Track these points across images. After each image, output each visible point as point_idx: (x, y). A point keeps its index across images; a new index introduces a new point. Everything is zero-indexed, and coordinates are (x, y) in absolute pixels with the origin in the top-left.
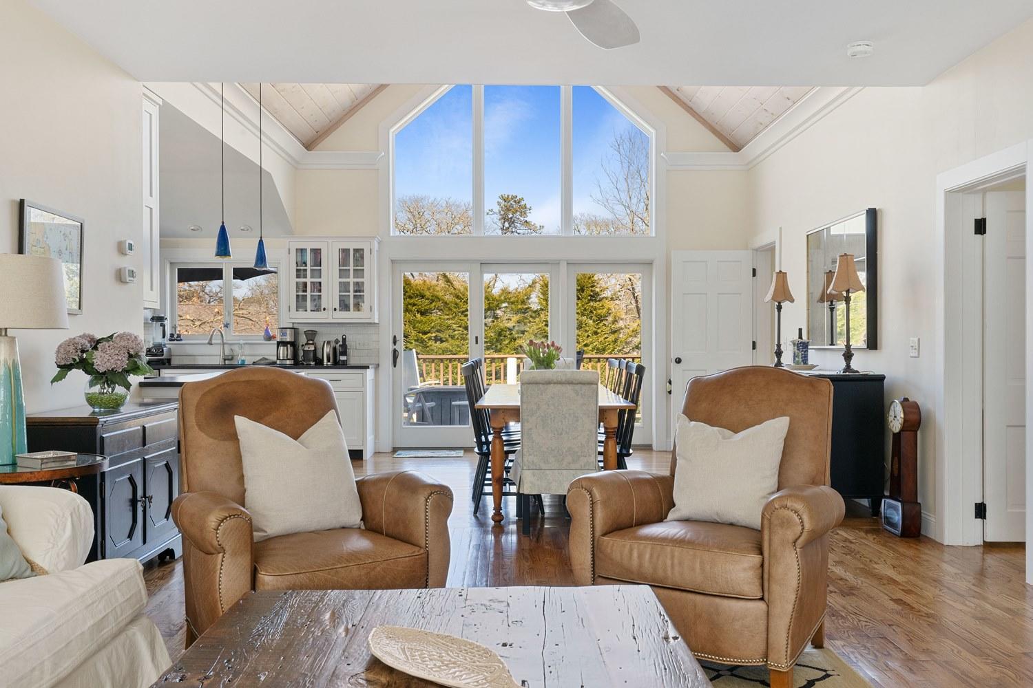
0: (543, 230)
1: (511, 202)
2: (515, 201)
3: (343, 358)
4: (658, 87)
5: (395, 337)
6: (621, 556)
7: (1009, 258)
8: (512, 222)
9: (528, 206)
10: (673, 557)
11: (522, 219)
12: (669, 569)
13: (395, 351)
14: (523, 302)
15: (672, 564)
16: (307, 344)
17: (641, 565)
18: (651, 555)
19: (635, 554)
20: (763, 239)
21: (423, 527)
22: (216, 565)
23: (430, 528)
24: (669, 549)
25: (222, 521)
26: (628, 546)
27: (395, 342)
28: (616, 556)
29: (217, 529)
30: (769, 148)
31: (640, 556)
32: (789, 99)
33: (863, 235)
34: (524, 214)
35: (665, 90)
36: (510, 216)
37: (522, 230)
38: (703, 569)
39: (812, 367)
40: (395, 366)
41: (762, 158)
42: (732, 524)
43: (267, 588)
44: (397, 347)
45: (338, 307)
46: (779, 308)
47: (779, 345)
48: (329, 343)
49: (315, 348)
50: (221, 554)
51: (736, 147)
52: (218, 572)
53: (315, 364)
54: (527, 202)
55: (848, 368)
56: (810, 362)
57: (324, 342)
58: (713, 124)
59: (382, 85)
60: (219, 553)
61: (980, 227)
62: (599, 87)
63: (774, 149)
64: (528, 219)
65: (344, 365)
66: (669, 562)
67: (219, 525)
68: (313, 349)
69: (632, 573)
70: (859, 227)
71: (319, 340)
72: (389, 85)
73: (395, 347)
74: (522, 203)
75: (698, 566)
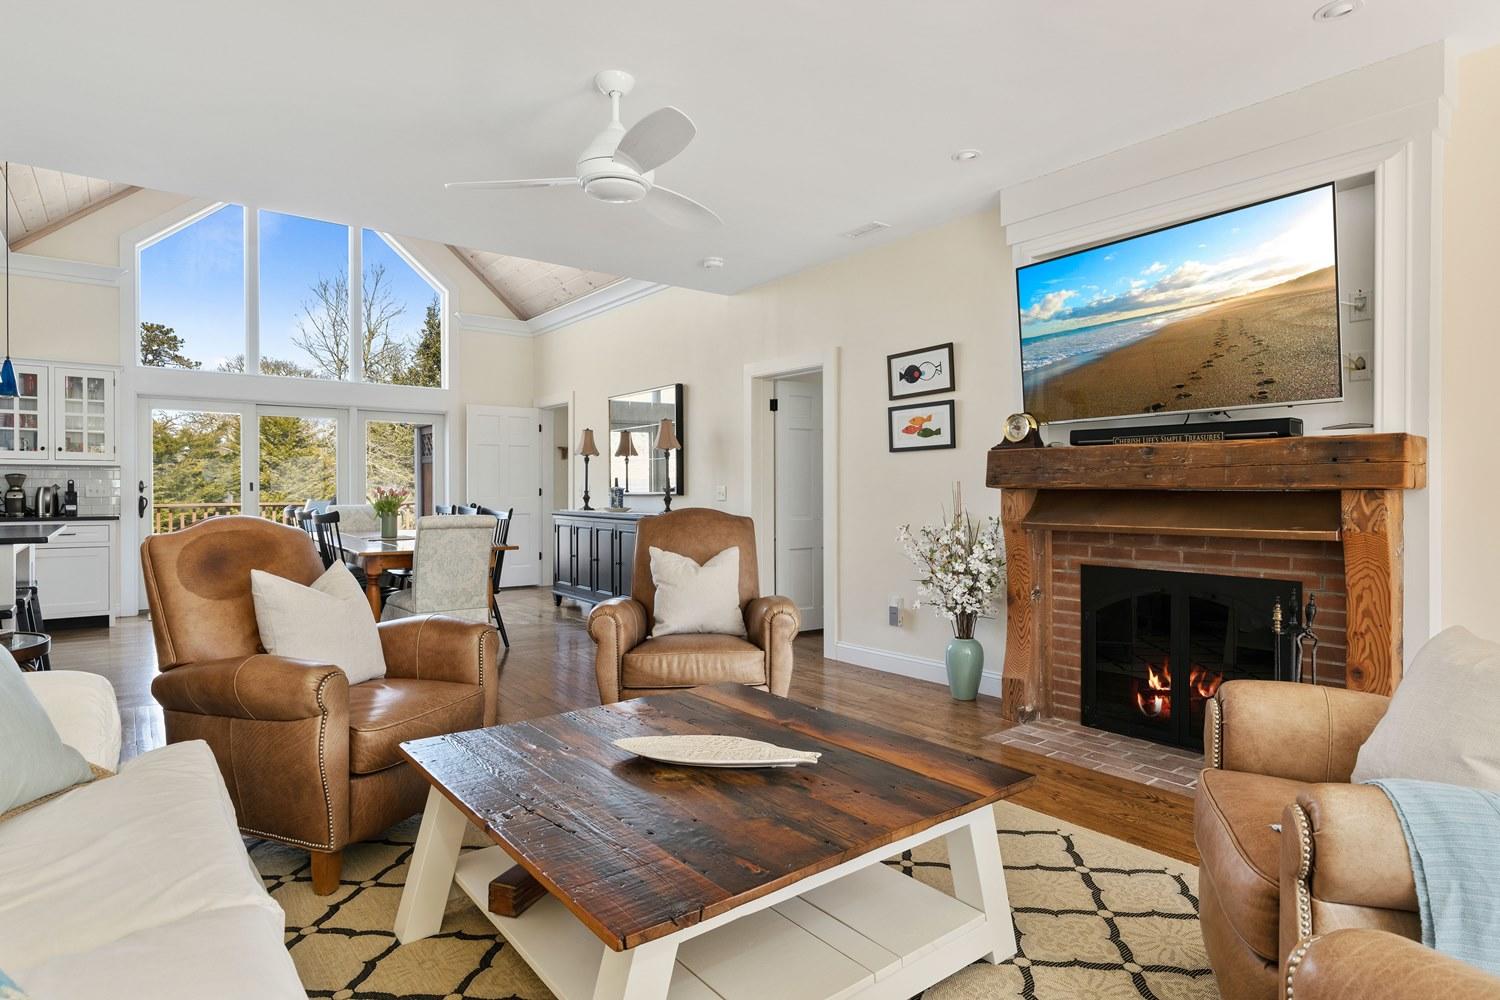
0: (201, 367)
1: (157, 332)
2: (161, 332)
3: (70, 508)
4: (446, 245)
5: (141, 483)
6: (652, 668)
7: (791, 429)
8: (157, 354)
9: (179, 339)
10: (697, 662)
11: (171, 352)
12: (695, 671)
13: (141, 499)
14: (211, 446)
15: (698, 669)
16: (10, 491)
17: (670, 672)
18: (679, 663)
19: (665, 665)
20: (556, 399)
21: (477, 665)
22: (314, 730)
23: (485, 666)
24: (693, 656)
25: (323, 680)
26: (657, 660)
27: (141, 490)
28: (647, 668)
29: (318, 689)
30: (559, 323)
31: (669, 665)
32: (590, 284)
33: (672, 405)
34: (175, 348)
35: (453, 249)
36: (155, 348)
37: (171, 366)
38: (724, 668)
39: (627, 510)
40: (141, 516)
41: (548, 330)
42: (710, 633)
43: (369, 744)
44: (144, 495)
45: (64, 448)
46: (587, 460)
47: (586, 492)
48: (47, 490)
49: (24, 495)
50: (320, 717)
51: (524, 316)
52: (318, 737)
53: (25, 516)
54: (178, 333)
55: (668, 509)
56: (625, 506)
57: (39, 489)
58: (502, 292)
59: (133, 187)
60: (318, 715)
61: (774, 405)
62: (386, 234)
63: (564, 324)
64: (178, 353)
65: (72, 516)
66: (695, 667)
67: (320, 685)
68: (21, 497)
69: (662, 679)
70: (669, 397)
71: (29, 487)
72: (141, 188)
73: (141, 494)
74: (172, 335)
75: (719, 666)
